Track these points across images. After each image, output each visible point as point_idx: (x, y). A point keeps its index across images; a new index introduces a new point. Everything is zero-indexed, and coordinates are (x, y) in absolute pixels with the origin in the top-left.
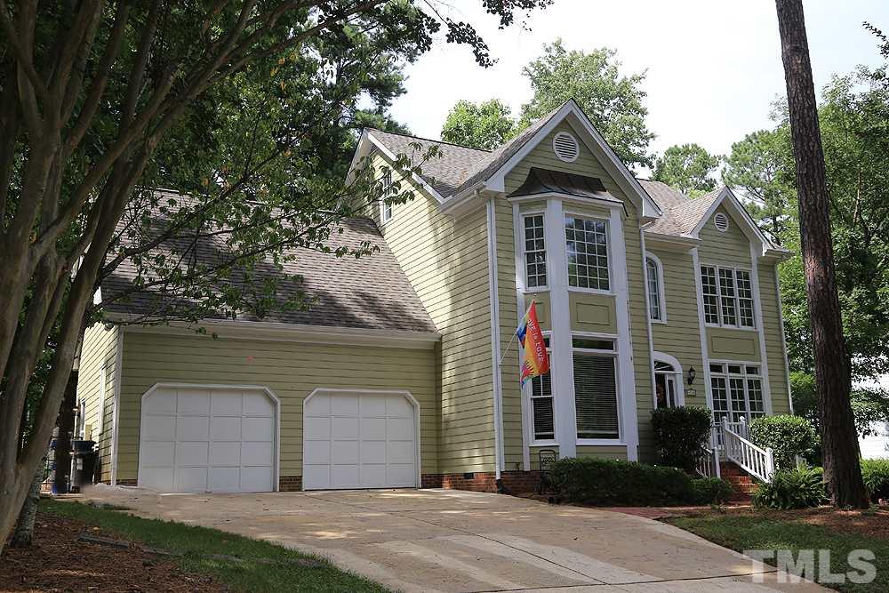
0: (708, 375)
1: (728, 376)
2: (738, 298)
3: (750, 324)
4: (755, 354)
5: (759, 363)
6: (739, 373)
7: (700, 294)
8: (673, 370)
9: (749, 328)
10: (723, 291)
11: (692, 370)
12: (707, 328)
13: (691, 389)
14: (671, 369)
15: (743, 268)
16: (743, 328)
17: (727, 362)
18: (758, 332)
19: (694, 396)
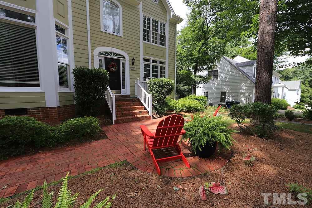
0: (142, 63)
1: (151, 64)
2: (159, 33)
3: (164, 45)
4: (164, 56)
5: (165, 60)
6: (157, 63)
7: (142, 27)
8: (125, 58)
9: (163, 46)
10: (153, 29)
11: (133, 59)
12: (143, 43)
13: (133, 67)
14: (124, 57)
15: (163, 22)
16: (160, 46)
17: (152, 58)
18: (166, 49)
19: (134, 70)
